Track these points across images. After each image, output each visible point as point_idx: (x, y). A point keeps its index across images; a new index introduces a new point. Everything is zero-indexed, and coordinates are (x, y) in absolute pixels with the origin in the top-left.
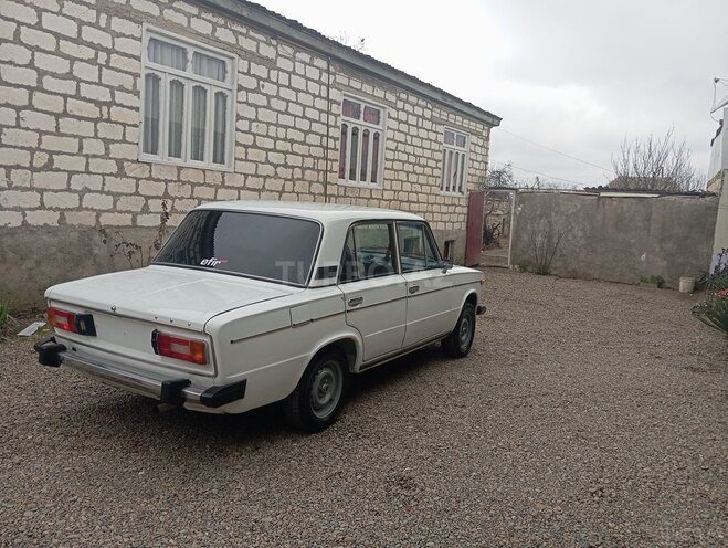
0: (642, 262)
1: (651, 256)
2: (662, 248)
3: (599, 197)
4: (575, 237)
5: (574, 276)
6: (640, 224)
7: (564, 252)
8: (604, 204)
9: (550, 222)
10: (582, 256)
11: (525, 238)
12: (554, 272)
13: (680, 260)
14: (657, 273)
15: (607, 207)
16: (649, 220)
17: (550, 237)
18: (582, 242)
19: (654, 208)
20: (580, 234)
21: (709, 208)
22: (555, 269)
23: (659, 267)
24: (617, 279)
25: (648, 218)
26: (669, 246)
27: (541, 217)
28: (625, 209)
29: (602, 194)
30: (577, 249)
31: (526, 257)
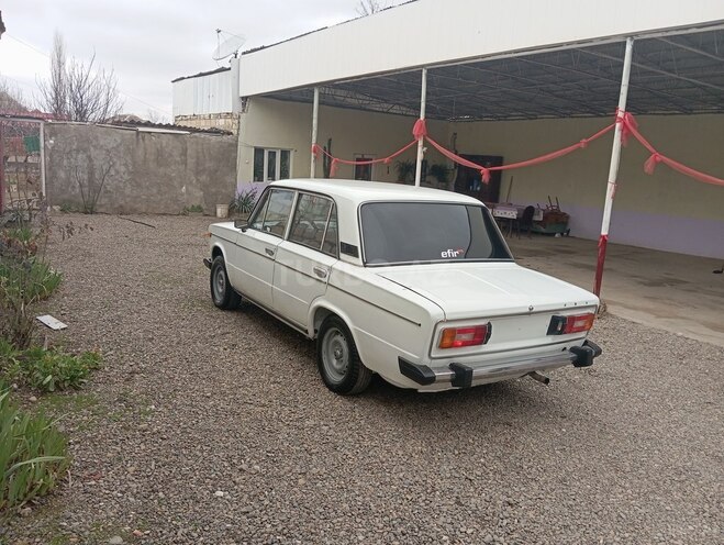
0: (182, 195)
1: (190, 188)
2: (198, 180)
3: (138, 132)
4: (117, 172)
5: (122, 212)
6: (178, 159)
7: (108, 187)
8: (143, 139)
9: (89, 157)
10: (127, 191)
11: (62, 174)
12: (100, 210)
13: (213, 190)
14: (196, 203)
15: (146, 142)
16: (185, 155)
17: (91, 173)
18: (126, 177)
19: (188, 144)
20: (123, 169)
21: (231, 145)
22: (101, 206)
23: (198, 197)
24: (162, 211)
25: (184, 153)
26: (203, 178)
27: (78, 151)
28: (164, 145)
29: (141, 129)
30: (121, 185)
31: (66, 196)
